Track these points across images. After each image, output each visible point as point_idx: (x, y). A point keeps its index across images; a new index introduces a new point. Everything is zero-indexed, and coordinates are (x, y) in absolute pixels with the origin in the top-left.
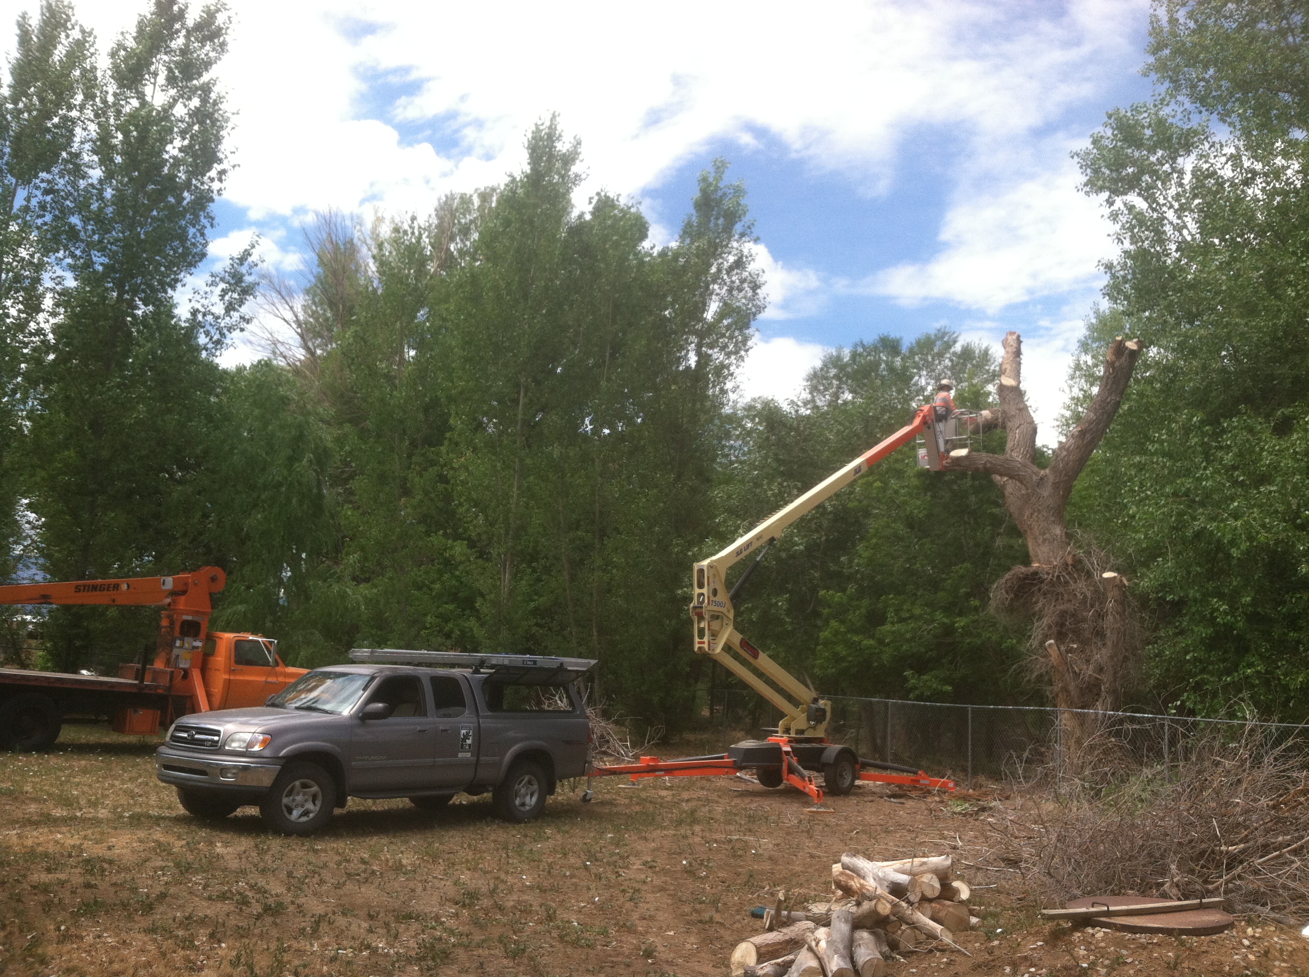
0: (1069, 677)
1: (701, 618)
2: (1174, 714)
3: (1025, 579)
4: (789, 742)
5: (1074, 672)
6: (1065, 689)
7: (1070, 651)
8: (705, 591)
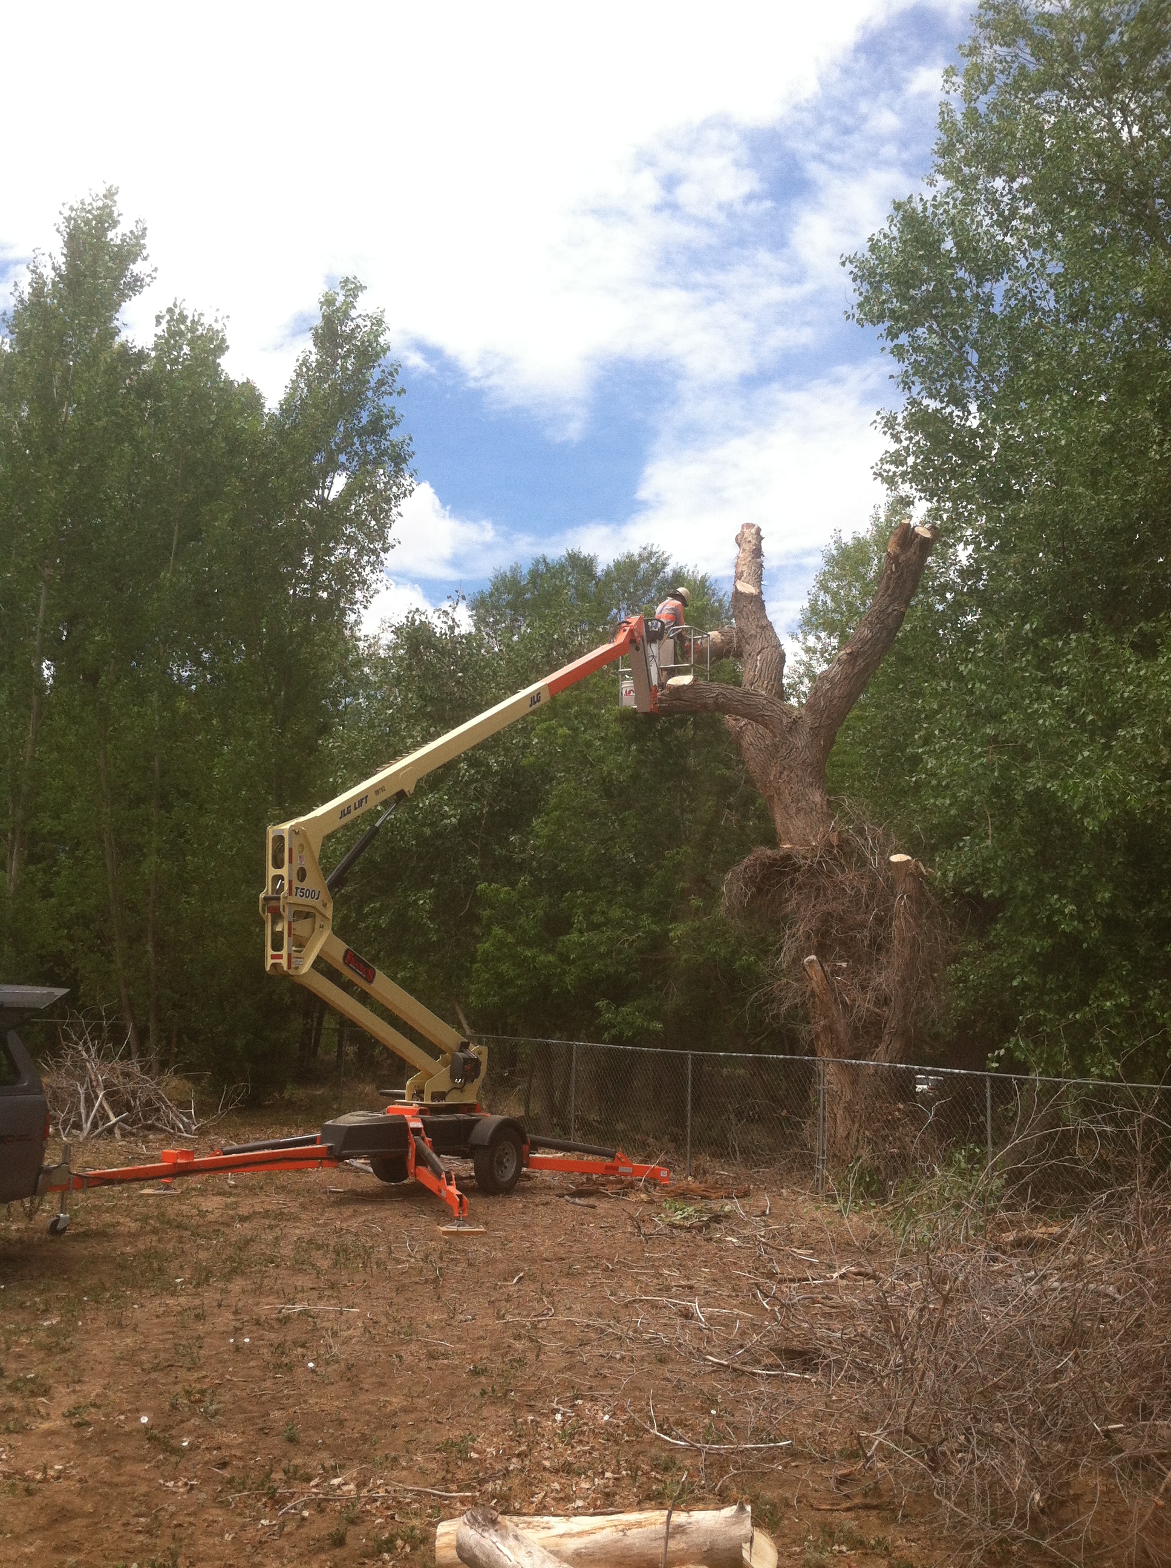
0: (836, 1011)
1: (277, 916)
2: (997, 1070)
3: (772, 865)
4: (421, 1112)
5: (844, 1004)
6: (829, 1029)
7: (837, 971)
8: (284, 871)
